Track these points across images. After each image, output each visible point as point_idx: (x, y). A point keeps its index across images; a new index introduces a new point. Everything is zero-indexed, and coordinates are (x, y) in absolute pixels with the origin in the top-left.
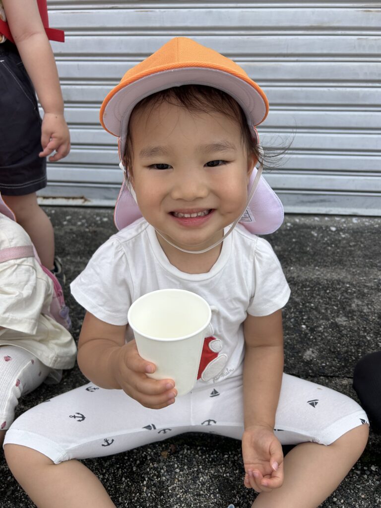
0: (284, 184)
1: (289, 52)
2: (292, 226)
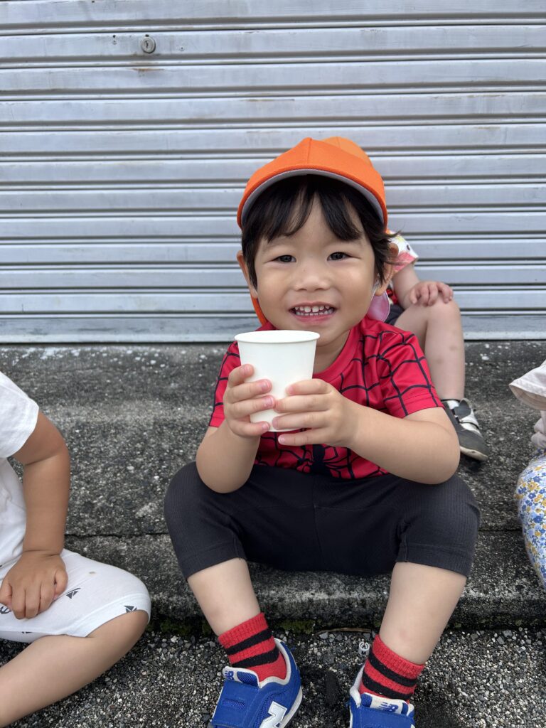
0: (194, 306)
1: (170, 148)
2: (206, 358)
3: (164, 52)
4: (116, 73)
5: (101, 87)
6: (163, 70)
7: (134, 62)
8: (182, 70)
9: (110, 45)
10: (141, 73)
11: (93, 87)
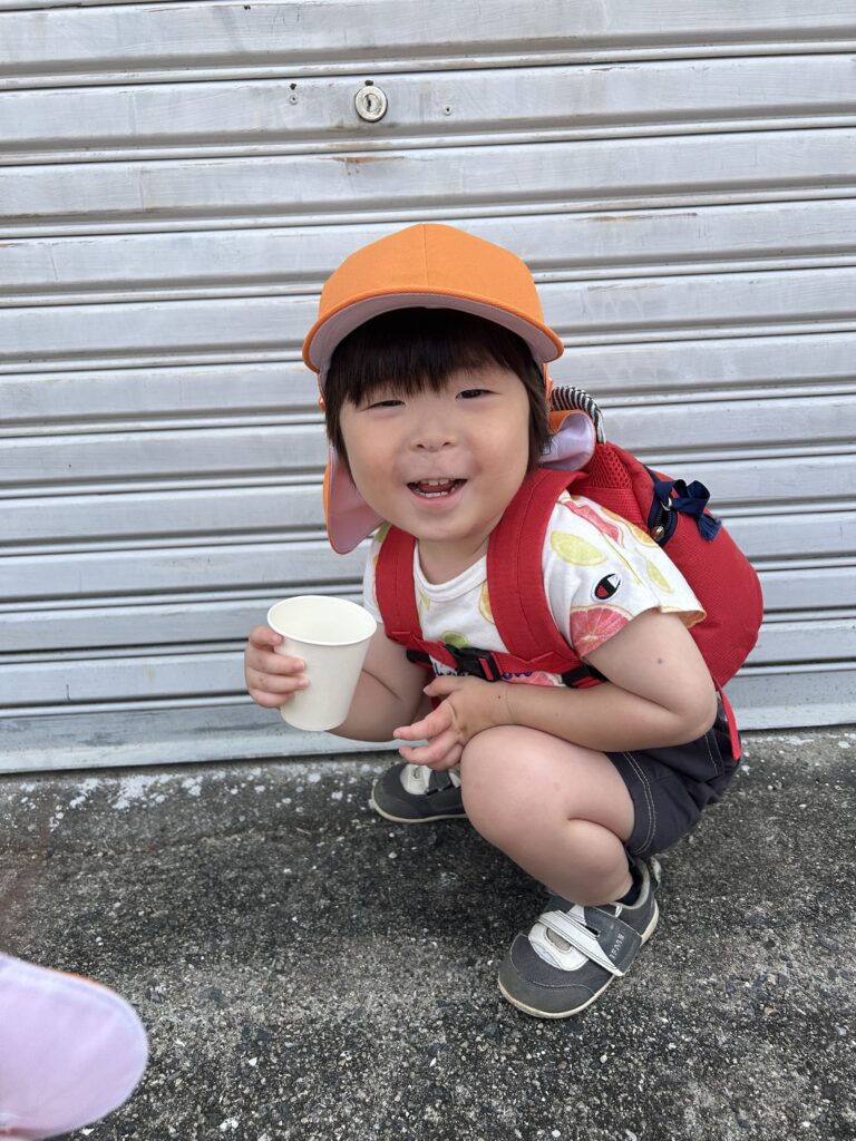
3: (407, 119)
4: (295, 168)
5: (259, 200)
6: (402, 158)
7: (336, 144)
8: (447, 158)
9: (284, 105)
10: (352, 167)
11: (241, 201)
